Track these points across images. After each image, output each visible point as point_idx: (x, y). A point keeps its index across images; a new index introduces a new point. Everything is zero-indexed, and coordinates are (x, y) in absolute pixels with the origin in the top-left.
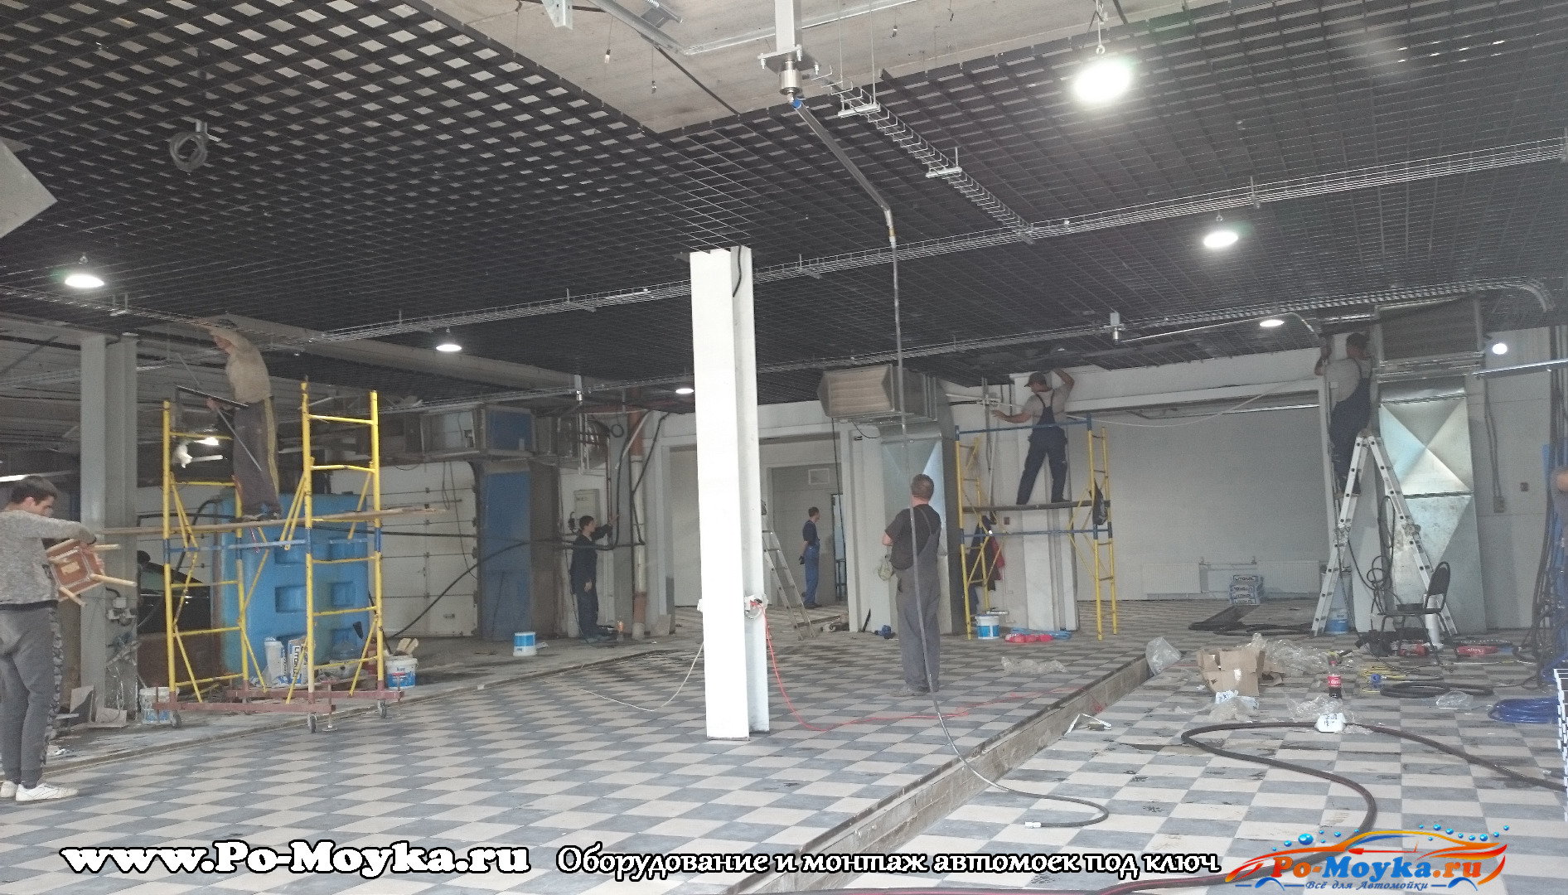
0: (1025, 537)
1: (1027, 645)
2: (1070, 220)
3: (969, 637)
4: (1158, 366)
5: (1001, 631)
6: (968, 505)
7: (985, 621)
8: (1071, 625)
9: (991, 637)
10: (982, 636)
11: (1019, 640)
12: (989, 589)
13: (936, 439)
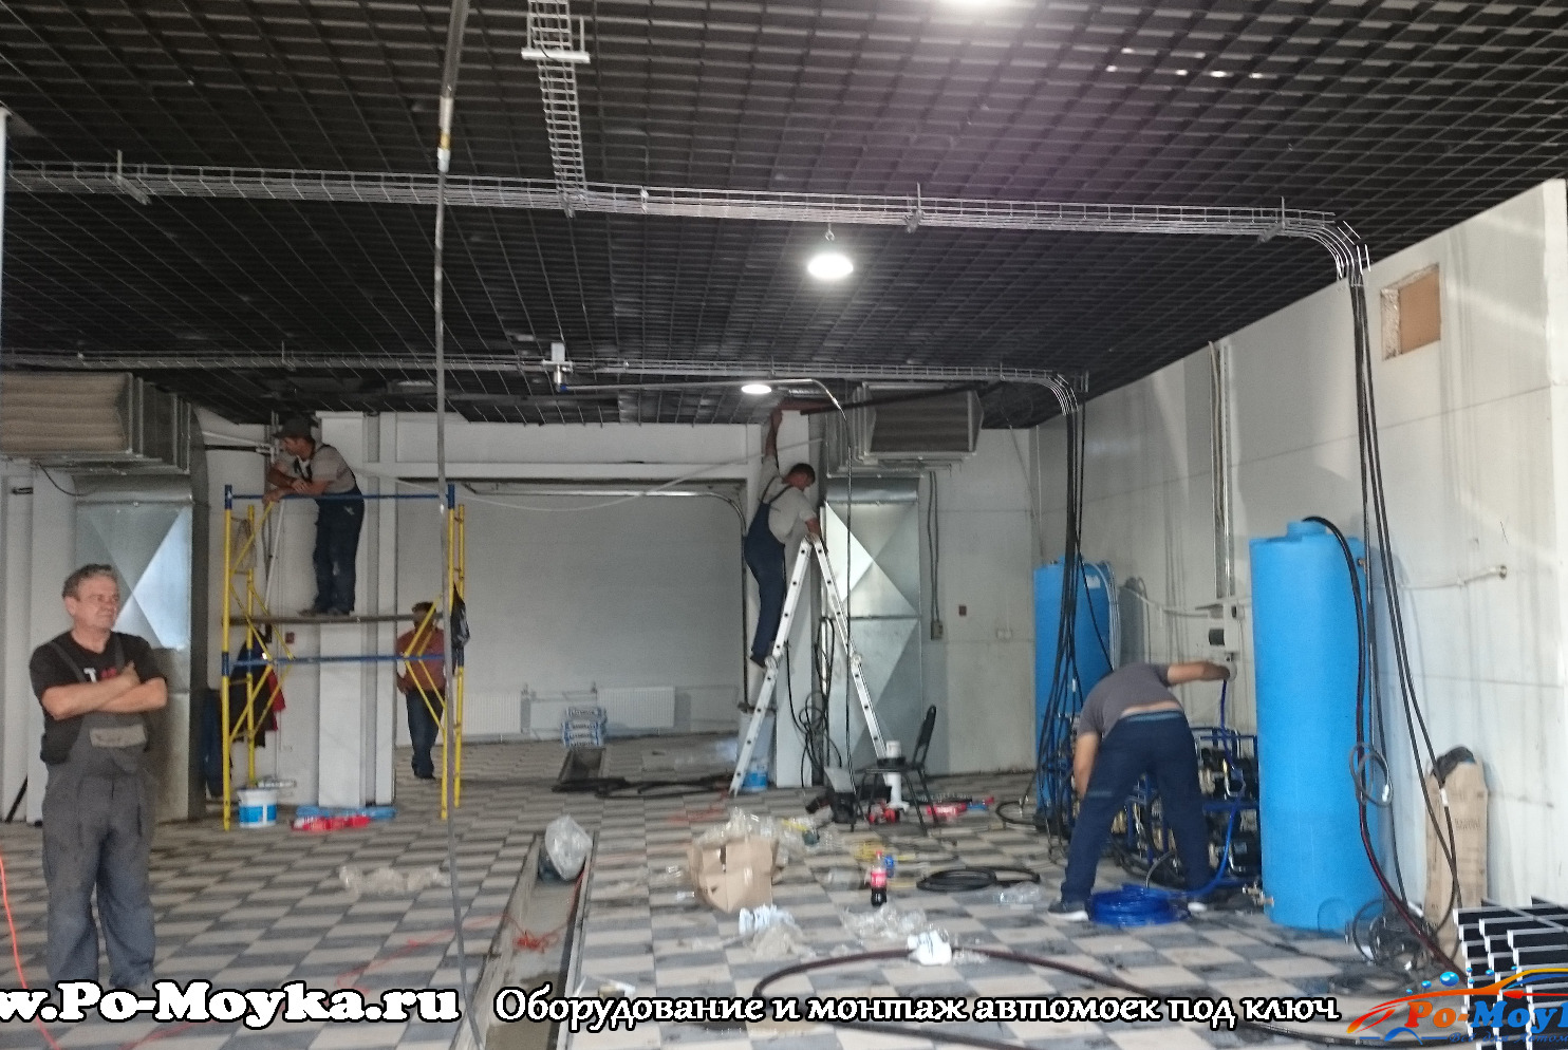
0: (323, 665)
1: (335, 834)
2: (651, 193)
3: (227, 825)
4: (541, 423)
5: (280, 811)
6: (237, 613)
7: (255, 799)
8: (384, 795)
9: (264, 823)
10: (247, 820)
11: (318, 827)
12: (256, 745)
13: (181, 504)
